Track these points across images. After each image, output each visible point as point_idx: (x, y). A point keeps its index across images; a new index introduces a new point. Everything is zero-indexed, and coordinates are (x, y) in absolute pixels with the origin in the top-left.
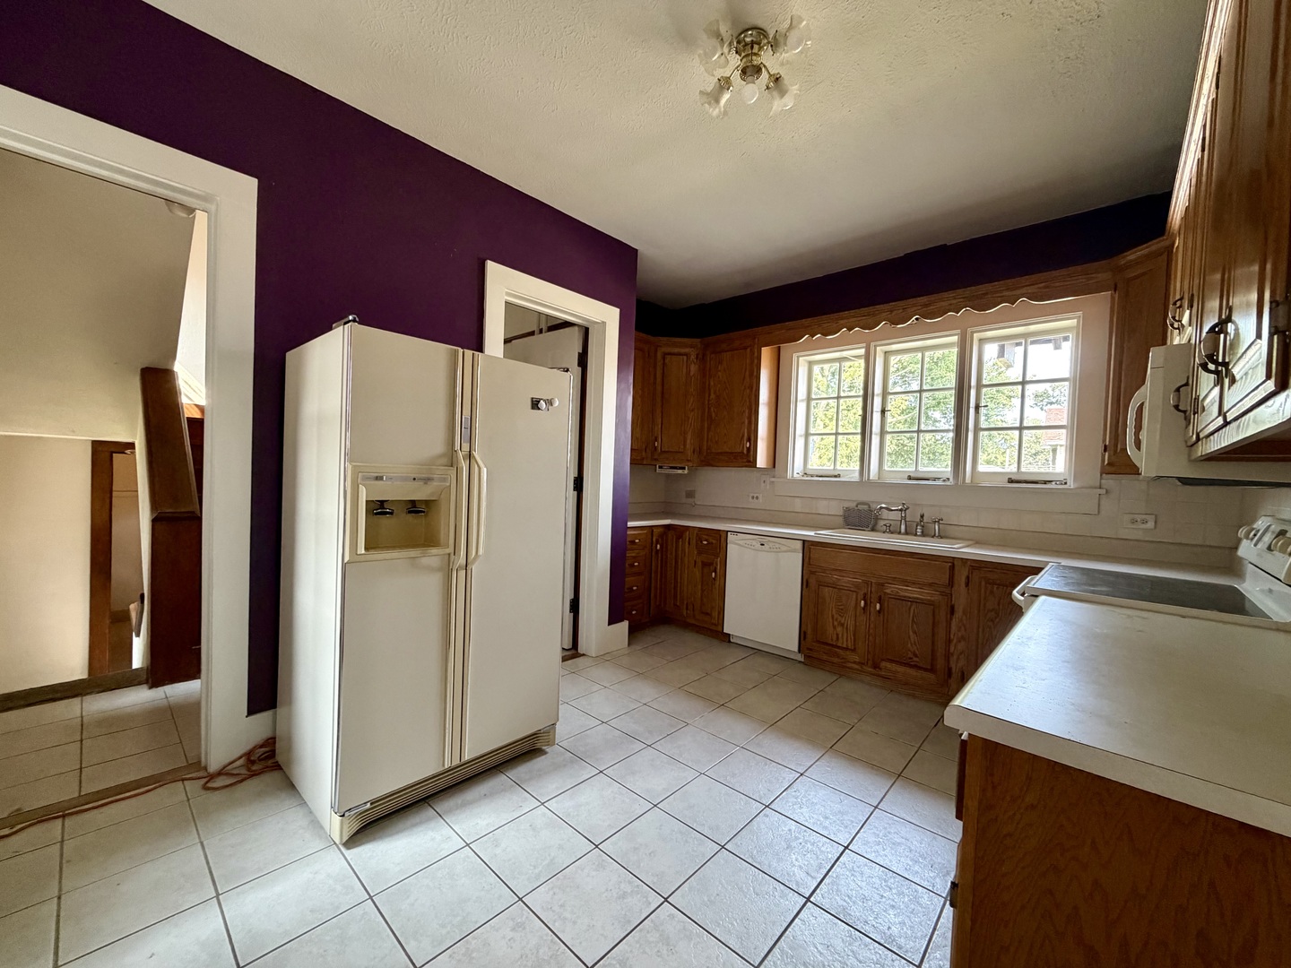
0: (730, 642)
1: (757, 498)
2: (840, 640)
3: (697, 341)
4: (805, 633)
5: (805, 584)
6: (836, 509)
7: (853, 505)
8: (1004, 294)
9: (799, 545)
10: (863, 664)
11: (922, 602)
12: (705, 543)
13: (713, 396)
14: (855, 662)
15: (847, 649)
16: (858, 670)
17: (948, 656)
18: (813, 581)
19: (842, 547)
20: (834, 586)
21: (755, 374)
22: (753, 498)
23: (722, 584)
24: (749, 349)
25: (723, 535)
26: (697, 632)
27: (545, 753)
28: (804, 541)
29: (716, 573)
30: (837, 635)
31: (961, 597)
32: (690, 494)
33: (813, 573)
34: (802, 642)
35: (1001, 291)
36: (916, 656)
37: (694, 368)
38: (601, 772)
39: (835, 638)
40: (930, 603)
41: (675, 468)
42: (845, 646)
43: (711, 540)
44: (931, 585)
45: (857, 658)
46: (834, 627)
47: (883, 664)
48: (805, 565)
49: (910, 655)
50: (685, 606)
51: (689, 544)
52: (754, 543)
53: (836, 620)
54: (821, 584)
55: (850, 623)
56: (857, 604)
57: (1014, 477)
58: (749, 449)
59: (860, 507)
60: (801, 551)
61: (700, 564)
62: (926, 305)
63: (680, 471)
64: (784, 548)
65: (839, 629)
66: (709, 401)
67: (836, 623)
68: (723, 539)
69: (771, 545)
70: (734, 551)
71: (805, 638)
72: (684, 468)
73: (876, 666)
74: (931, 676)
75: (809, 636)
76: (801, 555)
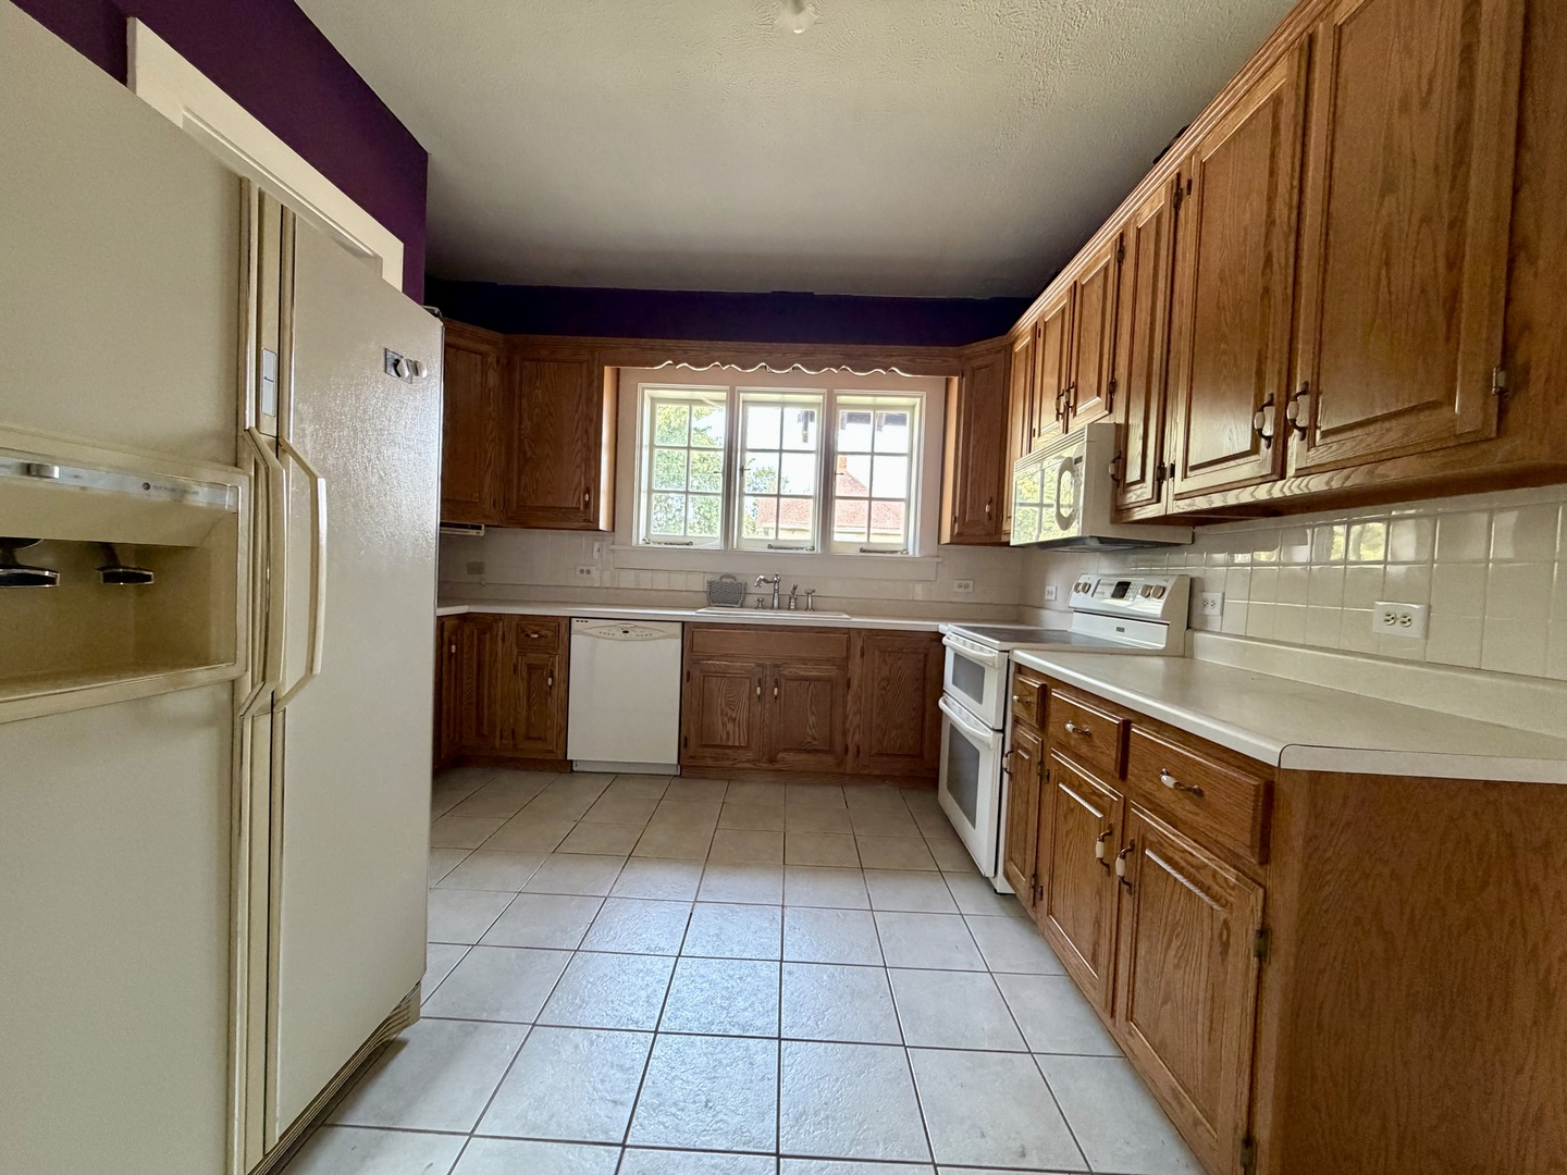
0: (572, 771)
1: (588, 572)
2: (731, 739)
3: (498, 336)
4: (686, 739)
5: (686, 676)
6: (698, 584)
7: (717, 578)
8: (878, 359)
9: (678, 627)
10: (758, 761)
11: (818, 679)
12: (536, 636)
13: (527, 423)
14: (748, 761)
15: (739, 747)
16: (752, 769)
17: (844, 733)
18: (696, 673)
19: (734, 627)
20: (722, 674)
21: (595, 398)
22: (582, 571)
23: (563, 694)
24: (585, 365)
25: (564, 623)
26: (517, 768)
27: (402, 1044)
28: (683, 622)
29: (552, 677)
30: (728, 734)
31: (856, 668)
32: (477, 569)
33: (697, 662)
34: (683, 751)
35: (877, 356)
36: (815, 739)
37: (493, 379)
38: (534, 1025)
39: (725, 737)
40: (828, 680)
41: (465, 527)
42: (737, 744)
43: (544, 632)
44: (828, 661)
45: (750, 755)
46: (724, 724)
47: (781, 755)
48: (685, 653)
49: (809, 739)
50: (498, 734)
51: (503, 640)
52: (613, 631)
53: (727, 715)
54: (706, 675)
55: (743, 715)
56: (752, 691)
57: (865, 548)
58: (587, 504)
59: (724, 580)
60: (680, 636)
61: (524, 671)
62: (806, 354)
63: (473, 532)
64: (655, 634)
65: (730, 726)
66: (520, 429)
67: (726, 719)
68: (563, 629)
69: (638, 631)
70: (579, 644)
71: (686, 745)
72: (480, 528)
73: (772, 761)
74: (829, 759)
75: (692, 742)
76: (680, 640)
